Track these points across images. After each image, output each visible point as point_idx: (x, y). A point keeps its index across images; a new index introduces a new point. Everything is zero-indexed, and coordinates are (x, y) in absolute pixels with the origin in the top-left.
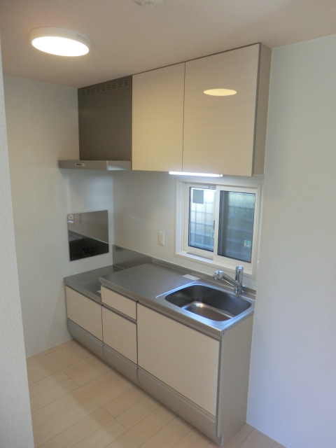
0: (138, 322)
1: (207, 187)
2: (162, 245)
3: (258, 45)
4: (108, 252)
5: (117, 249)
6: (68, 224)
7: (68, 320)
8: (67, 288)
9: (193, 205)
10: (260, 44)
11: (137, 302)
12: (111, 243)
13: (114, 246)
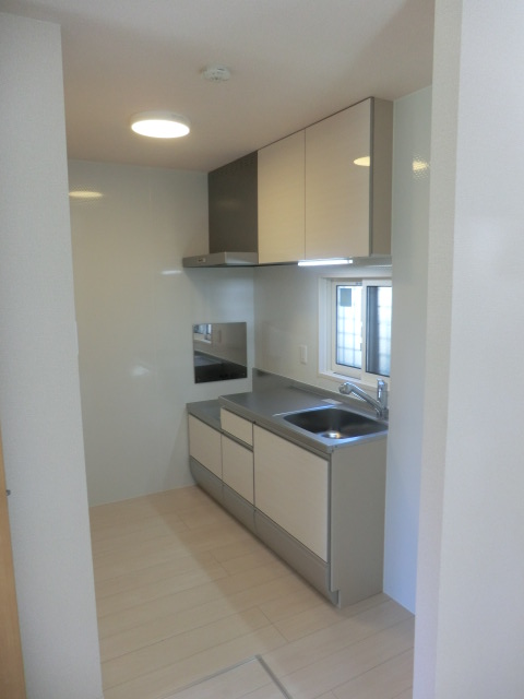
0: (255, 450)
1: (354, 283)
2: (303, 363)
3: (369, 100)
4: (245, 376)
5: (260, 374)
6: (195, 343)
7: (192, 460)
8: (191, 418)
9: (341, 308)
10: (373, 98)
11: (254, 423)
12: (251, 365)
13: (254, 370)
